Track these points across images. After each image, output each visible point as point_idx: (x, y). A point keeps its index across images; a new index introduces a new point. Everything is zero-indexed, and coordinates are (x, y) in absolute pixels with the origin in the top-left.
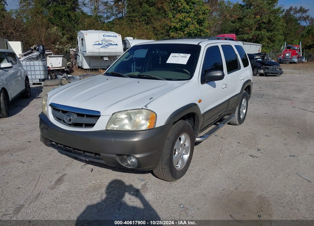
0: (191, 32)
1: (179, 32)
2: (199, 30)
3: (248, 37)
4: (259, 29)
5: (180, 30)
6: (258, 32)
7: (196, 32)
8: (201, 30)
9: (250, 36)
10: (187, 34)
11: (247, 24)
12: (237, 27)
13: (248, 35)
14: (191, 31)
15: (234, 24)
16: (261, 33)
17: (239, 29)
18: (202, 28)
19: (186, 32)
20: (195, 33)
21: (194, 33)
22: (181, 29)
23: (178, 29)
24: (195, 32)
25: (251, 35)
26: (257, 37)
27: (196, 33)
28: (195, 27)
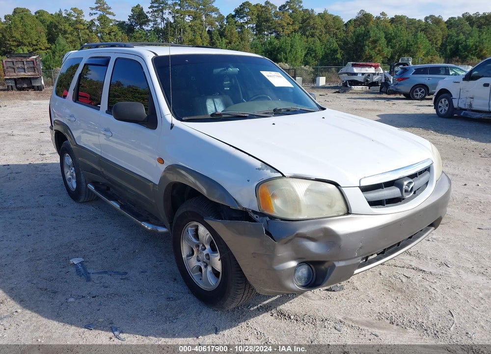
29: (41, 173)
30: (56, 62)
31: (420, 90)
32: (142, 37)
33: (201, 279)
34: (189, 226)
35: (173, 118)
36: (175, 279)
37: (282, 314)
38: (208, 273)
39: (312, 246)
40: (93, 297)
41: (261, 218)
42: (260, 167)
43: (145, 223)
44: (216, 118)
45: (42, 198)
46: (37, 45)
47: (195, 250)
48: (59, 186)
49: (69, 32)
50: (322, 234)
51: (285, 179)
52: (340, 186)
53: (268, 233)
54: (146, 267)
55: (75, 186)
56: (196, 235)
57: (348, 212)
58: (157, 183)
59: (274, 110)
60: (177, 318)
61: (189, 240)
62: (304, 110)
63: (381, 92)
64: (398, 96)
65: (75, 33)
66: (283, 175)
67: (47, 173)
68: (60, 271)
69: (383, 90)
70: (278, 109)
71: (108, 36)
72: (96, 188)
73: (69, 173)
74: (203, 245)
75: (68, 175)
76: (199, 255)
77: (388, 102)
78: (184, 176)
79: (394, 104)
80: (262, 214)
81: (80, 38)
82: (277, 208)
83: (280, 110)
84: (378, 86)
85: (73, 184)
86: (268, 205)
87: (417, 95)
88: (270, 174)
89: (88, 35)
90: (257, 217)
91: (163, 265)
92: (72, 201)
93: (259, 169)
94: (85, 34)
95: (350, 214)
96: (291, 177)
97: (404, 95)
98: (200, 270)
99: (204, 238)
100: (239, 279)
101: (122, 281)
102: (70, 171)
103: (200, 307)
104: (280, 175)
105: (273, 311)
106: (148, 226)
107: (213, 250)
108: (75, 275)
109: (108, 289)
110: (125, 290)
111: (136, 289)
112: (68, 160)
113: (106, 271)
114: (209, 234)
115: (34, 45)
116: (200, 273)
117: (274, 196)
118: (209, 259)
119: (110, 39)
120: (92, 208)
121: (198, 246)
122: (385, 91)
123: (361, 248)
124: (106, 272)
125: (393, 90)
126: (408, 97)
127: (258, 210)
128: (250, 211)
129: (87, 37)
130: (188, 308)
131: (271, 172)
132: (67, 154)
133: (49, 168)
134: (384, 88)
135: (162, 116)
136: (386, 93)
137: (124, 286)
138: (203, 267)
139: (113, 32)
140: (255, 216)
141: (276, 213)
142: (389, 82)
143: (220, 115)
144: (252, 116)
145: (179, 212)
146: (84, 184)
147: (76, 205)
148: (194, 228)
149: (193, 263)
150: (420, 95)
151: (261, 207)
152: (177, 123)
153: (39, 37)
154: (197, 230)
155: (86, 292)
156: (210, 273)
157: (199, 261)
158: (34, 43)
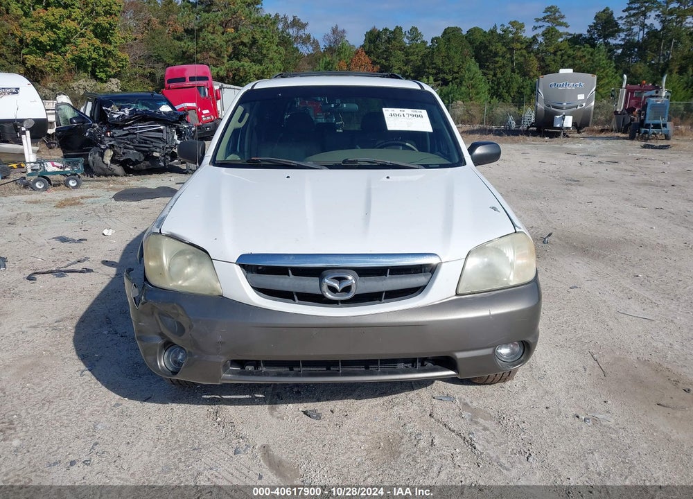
0: (84, 56)
1: (49, 54)
2: (101, 53)
3: (218, 72)
4: (235, 55)
5: (50, 50)
6: (236, 63)
7: (97, 56)
8: (109, 52)
9: (221, 69)
10: (73, 60)
11: (212, 45)
12: (191, 51)
13: (218, 69)
14: (84, 52)
15: (182, 44)
16: (243, 66)
17: (193, 54)
18: (110, 48)
19: (69, 56)
20: (93, 59)
21: (90, 58)
22: (54, 48)
23: (46, 46)
24: (93, 56)
25: (223, 68)
26: (235, 73)
27: (95, 59)
28: (93, 45)
30: (463, 93)
32: (584, 56)
46: (458, 73)
49: (500, 53)
51: (160, 236)
65: (508, 56)
71: (552, 56)
81: (512, 62)
89: (525, 57)
94: (522, 55)
104: (158, 231)
115: (455, 73)
119: (554, 60)
123: (220, 343)
129: (522, 59)
139: (561, 50)
153: (463, 62)
158: (456, 69)
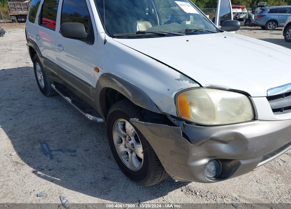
29: (25, 75)
31: (272, 23)
33: (128, 161)
34: (119, 121)
35: (106, 35)
36: (109, 157)
37: (189, 190)
38: (133, 157)
39: (223, 148)
40: (49, 170)
41: (178, 122)
42: (179, 78)
43: (88, 115)
44: (141, 35)
45: (24, 92)
47: (123, 139)
48: (35, 84)
50: (232, 138)
51: (202, 89)
52: (250, 96)
53: (185, 135)
54: (89, 146)
55: (43, 85)
56: (124, 129)
57: (255, 118)
58: (95, 87)
59: (186, 30)
60: (110, 191)
61: (118, 131)
62: (208, 31)
63: (245, 25)
64: (257, 27)
66: (201, 86)
67: (29, 75)
68: (29, 148)
69: (246, 24)
70: (189, 29)
72: (56, 87)
73: (40, 76)
74: (129, 137)
75: (39, 78)
76: (126, 144)
77: (251, 31)
78: (115, 82)
79: (255, 33)
80: (180, 119)
82: (193, 115)
83: (191, 30)
84: (244, 21)
85: (42, 84)
86: (186, 112)
87: (270, 27)
88: (188, 84)
90: (174, 120)
91: (101, 145)
92: (42, 95)
93: (178, 80)
95: (257, 120)
96: (208, 88)
97: (261, 27)
98: (127, 154)
99: (130, 132)
100: (157, 166)
101: (71, 157)
102: (40, 75)
103: (127, 181)
104: (198, 86)
105: (183, 188)
106: (90, 117)
107: (137, 141)
108: (38, 151)
109: (60, 163)
110: (73, 165)
111: (80, 164)
112: (38, 67)
113: (61, 148)
114: (134, 130)
116: (127, 156)
117: (191, 104)
118: (134, 148)
120: (55, 100)
121: (125, 137)
122: (248, 24)
123: (264, 149)
124: (60, 150)
125: (254, 24)
126: (264, 28)
127: (176, 115)
128: (169, 115)
130: (118, 181)
131: (190, 82)
132: (38, 63)
133: (30, 72)
134: (247, 23)
135: (98, 34)
136: (249, 26)
137: (72, 162)
138: (129, 153)
140: (172, 120)
141: (192, 119)
142: (251, 18)
143: (143, 33)
144: (169, 35)
145: (111, 110)
146: (49, 84)
147: (45, 98)
148: (122, 123)
149: (121, 148)
150: (272, 27)
151: (179, 113)
152: (109, 39)
154: (124, 125)
155: (45, 166)
156: (135, 158)
157: (126, 148)
